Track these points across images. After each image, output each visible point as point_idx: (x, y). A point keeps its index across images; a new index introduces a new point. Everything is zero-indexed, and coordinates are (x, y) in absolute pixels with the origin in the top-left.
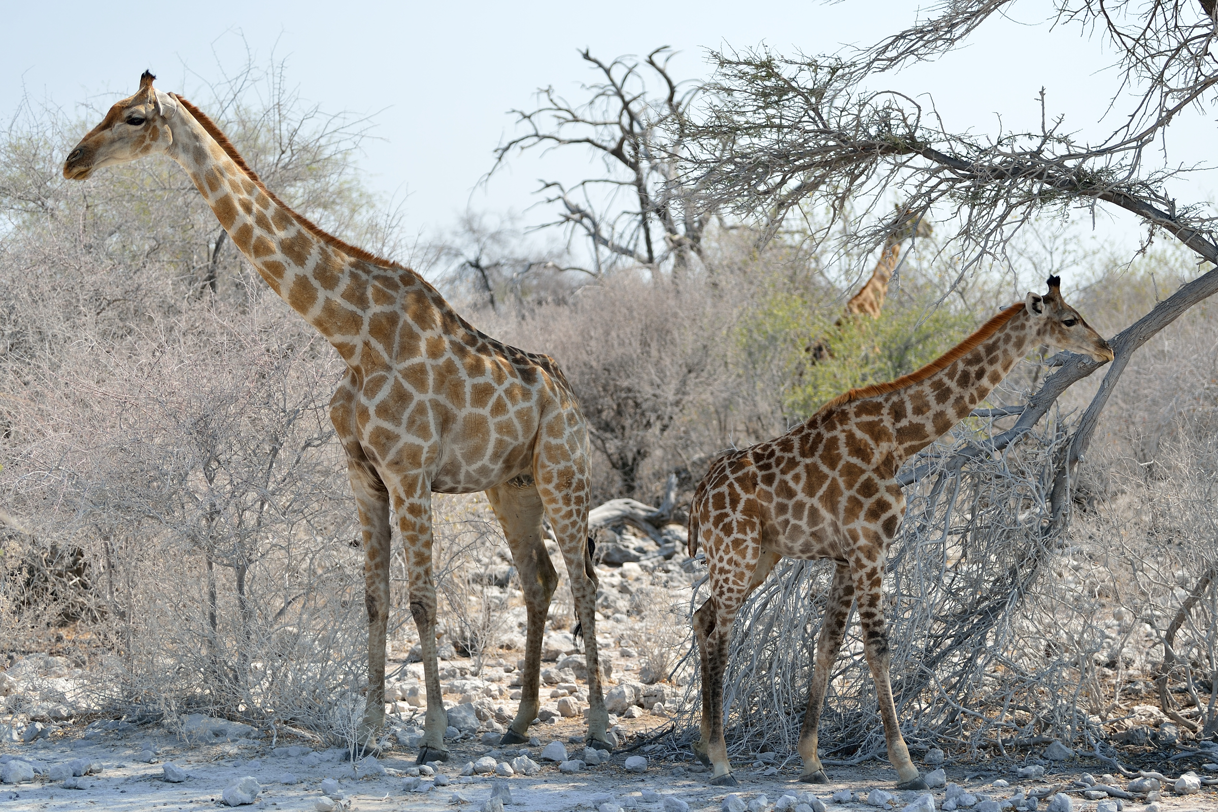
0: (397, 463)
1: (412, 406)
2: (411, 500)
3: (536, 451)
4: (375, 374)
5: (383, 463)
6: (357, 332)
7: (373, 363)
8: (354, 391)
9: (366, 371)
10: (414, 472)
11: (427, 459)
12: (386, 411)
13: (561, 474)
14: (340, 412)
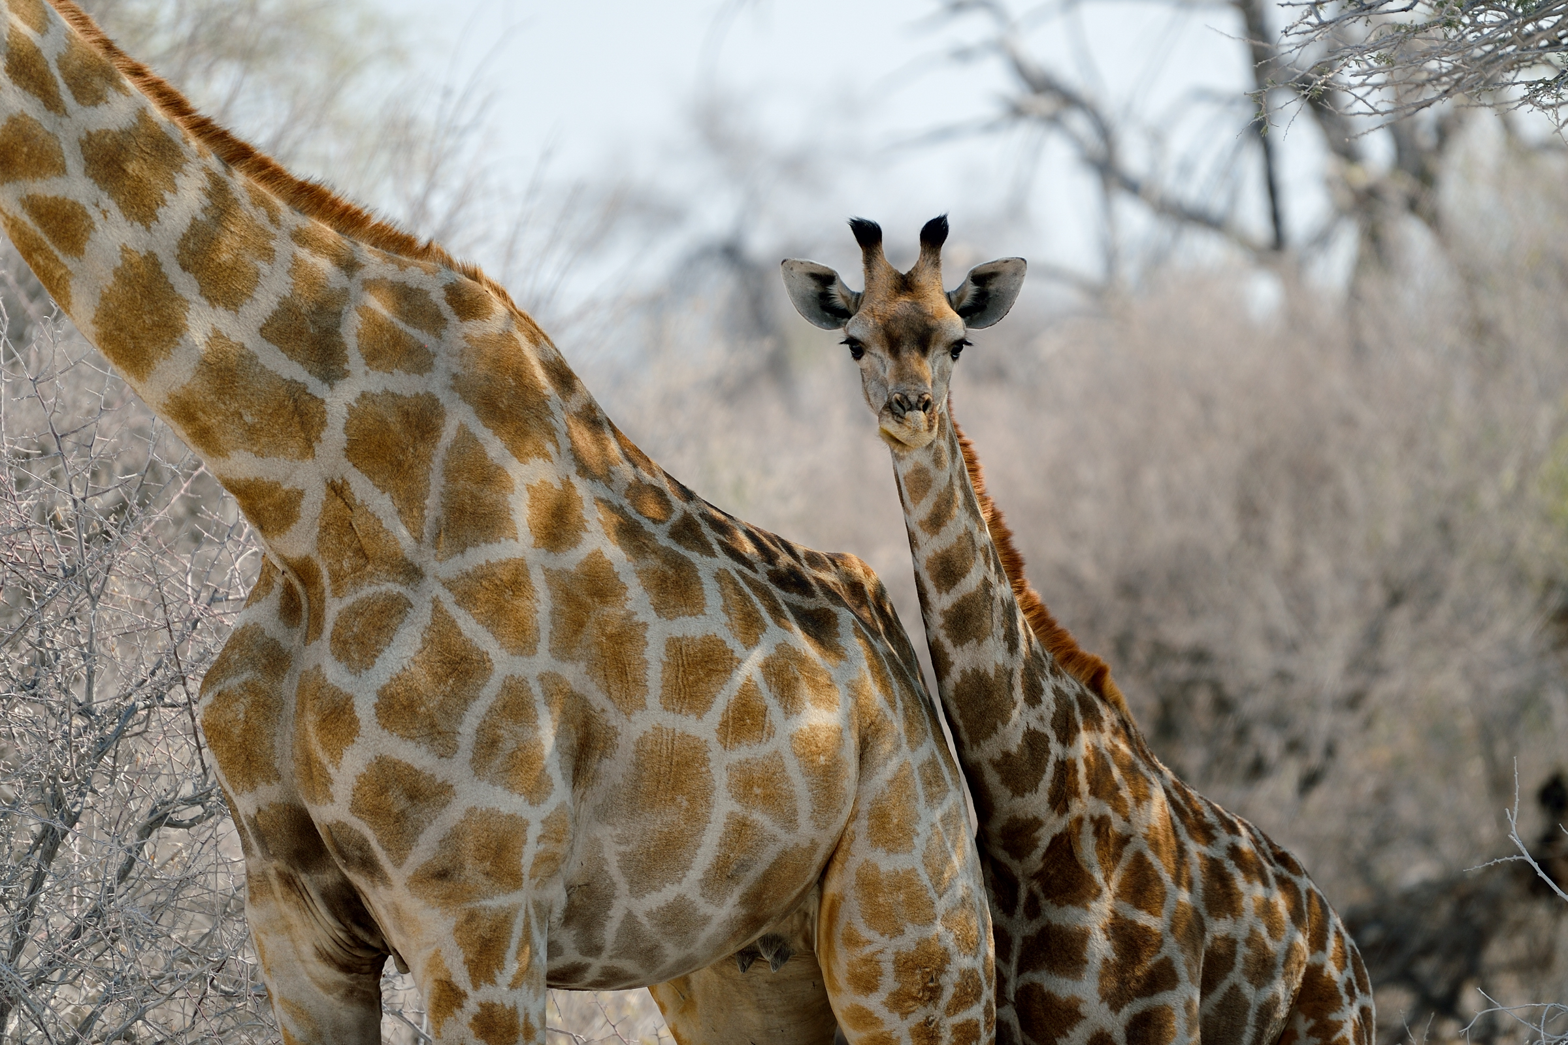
0: (442, 875)
1: (488, 695)
2: (487, 993)
3: (833, 886)
4: (367, 591)
5: (398, 876)
6: (308, 448)
7: (361, 552)
8: (290, 640)
9: (336, 577)
10: (499, 902)
11: (542, 860)
12: (410, 707)
13: (905, 965)
14: (240, 709)
